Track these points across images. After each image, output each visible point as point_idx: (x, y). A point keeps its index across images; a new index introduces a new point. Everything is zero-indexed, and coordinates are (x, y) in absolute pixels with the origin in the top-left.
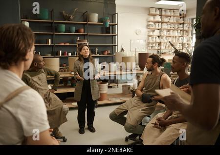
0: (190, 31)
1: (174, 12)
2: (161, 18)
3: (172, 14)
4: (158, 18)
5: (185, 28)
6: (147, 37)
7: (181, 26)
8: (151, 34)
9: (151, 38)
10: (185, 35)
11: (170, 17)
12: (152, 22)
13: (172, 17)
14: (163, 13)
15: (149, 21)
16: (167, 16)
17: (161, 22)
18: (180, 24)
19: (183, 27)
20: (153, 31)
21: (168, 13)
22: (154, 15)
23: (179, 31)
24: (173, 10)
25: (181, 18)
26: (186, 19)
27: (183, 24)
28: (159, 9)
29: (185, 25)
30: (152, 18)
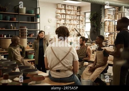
0: (84, 21)
1: (73, 7)
2: (65, 11)
3: (72, 9)
4: (63, 11)
5: (81, 19)
6: (56, 24)
7: (78, 17)
8: (59, 22)
9: (59, 25)
10: (80, 24)
11: (71, 10)
12: (60, 14)
13: (72, 11)
14: (67, 8)
15: (58, 13)
16: (69, 10)
17: (65, 14)
18: (78, 16)
19: (79, 18)
20: (60, 20)
21: (70, 8)
22: (61, 9)
23: (77, 21)
24: (73, 6)
25: (78, 11)
26: (81, 12)
27: (80, 16)
28: (64, 5)
29: (81, 17)
30: (59, 11)
